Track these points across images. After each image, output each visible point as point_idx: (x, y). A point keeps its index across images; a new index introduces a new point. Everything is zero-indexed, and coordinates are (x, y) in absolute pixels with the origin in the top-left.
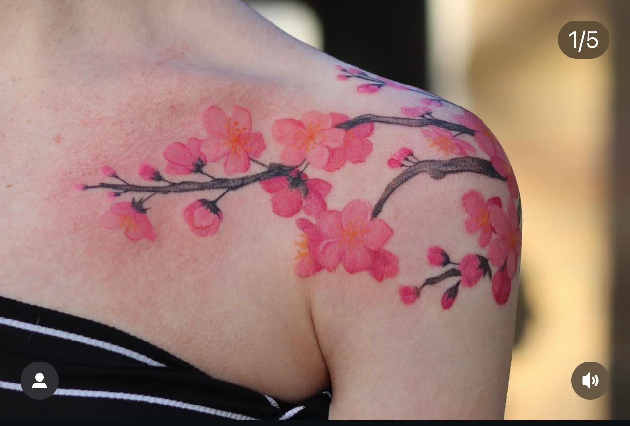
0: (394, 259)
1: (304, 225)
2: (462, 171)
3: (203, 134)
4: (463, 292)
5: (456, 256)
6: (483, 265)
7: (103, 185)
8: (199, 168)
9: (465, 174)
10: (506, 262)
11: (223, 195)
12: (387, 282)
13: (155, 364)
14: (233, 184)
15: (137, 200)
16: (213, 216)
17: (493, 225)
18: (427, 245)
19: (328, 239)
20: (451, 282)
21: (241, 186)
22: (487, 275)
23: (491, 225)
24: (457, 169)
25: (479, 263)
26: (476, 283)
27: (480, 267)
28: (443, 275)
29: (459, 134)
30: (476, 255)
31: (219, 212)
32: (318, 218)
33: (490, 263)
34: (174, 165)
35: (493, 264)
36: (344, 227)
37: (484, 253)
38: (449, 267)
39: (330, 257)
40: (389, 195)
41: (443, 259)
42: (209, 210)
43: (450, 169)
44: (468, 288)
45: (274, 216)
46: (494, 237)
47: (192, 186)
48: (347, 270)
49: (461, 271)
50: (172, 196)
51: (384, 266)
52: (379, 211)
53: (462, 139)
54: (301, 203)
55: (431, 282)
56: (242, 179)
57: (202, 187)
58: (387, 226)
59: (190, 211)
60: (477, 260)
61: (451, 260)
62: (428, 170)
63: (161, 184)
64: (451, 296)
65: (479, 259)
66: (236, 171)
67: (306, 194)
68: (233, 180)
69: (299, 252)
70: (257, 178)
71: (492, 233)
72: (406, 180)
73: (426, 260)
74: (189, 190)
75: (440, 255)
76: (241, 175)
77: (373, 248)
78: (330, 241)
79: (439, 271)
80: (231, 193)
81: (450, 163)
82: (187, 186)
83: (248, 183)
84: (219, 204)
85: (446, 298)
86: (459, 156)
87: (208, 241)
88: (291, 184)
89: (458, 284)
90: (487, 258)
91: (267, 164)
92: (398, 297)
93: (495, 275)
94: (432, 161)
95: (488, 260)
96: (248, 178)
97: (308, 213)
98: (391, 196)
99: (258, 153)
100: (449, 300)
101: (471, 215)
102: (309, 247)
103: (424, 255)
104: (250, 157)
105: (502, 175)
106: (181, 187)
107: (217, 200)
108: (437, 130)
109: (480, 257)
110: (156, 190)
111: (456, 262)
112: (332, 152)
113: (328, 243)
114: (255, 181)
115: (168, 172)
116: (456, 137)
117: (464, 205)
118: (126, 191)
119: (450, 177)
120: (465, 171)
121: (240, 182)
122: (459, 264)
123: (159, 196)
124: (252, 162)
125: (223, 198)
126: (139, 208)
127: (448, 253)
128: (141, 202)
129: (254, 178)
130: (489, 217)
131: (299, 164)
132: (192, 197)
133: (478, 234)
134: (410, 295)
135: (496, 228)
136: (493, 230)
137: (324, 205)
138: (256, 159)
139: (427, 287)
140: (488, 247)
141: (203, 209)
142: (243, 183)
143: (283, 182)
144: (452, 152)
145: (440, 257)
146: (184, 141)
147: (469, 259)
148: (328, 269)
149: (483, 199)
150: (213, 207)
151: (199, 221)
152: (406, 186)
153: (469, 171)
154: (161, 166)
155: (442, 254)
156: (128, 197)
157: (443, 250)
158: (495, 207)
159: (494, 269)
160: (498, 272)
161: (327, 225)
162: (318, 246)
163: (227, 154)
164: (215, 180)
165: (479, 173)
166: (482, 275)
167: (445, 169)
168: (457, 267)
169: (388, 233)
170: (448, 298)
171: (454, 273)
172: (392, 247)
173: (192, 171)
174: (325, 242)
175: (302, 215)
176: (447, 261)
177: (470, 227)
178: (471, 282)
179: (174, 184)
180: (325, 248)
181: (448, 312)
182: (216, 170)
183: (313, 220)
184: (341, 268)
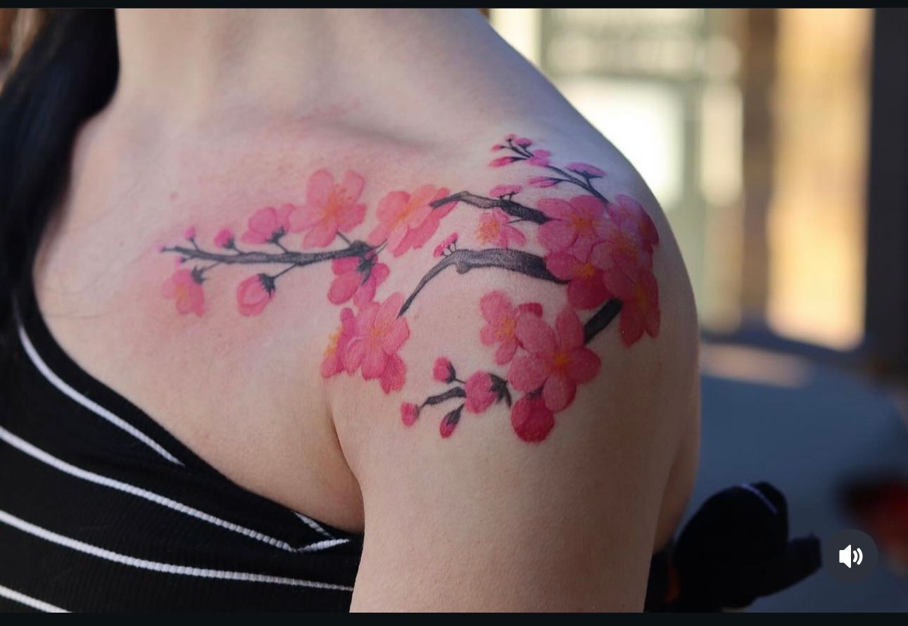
0: (403, 368)
1: (347, 316)
2: (489, 265)
3: (301, 200)
4: (467, 418)
5: (465, 373)
6: (499, 389)
7: (178, 249)
8: (275, 239)
9: (493, 270)
10: (541, 389)
11: (286, 271)
12: (393, 394)
13: (169, 457)
14: (303, 259)
15: (199, 268)
16: (264, 293)
17: (520, 337)
18: (436, 354)
19: (357, 336)
20: (454, 404)
21: (311, 262)
22: (504, 401)
23: (516, 338)
24: (484, 263)
25: (491, 384)
26: (485, 409)
27: (493, 389)
28: (445, 394)
29: (518, 221)
30: (489, 374)
31: (272, 290)
32: (361, 310)
33: (510, 387)
34: (254, 233)
35: (515, 388)
36: (375, 323)
37: (502, 372)
38: (455, 385)
39: (352, 358)
40: (420, 289)
41: (448, 374)
42: (263, 286)
43: (477, 261)
44: (473, 415)
45: (326, 301)
46: (520, 353)
47: (260, 258)
48: (363, 375)
49: (466, 391)
50: (237, 268)
51: (393, 375)
52: (407, 308)
53: (517, 226)
54: (356, 290)
55: (432, 401)
56: (316, 255)
57: (270, 259)
58: (407, 327)
59: (245, 285)
60: (490, 380)
61: (457, 377)
62: (457, 262)
63: (231, 252)
64: (450, 423)
65: (492, 380)
66: (313, 246)
67: (365, 280)
68: (306, 255)
69: (329, 346)
70: (332, 256)
71: (516, 349)
72: (438, 272)
73: (432, 373)
74: (256, 262)
75: (446, 369)
76: (317, 250)
77: (388, 353)
78: (359, 338)
79: (442, 388)
80: (298, 270)
81: (481, 255)
82: (254, 257)
83: (320, 260)
84: (277, 282)
85: (445, 425)
86: (495, 247)
87: (250, 321)
88: (360, 267)
89: (461, 407)
90: (506, 379)
91: (352, 240)
92: (399, 415)
93: (517, 403)
94: (466, 250)
95: (507, 381)
96: (322, 254)
97: (356, 303)
98: (421, 291)
99: (349, 228)
100: (449, 426)
101: (490, 322)
102: (338, 343)
103: (430, 366)
104: (340, 231)
105: (558, 276)
106: (248, 258)
107: (278, 276)
108: (496, 215)
109: (494, 377)
110: (221, 259)
111: (463, 379)
112: (409, 231)
113: (356, 341)
114: (328, 258)
115: (244, 239)
116: (511, 225)
117: (483, 308)
118: (193, 256)
119: (474, 272)
120: (495, 265)
121: (312, 258)
122: (464, 383)
123: (223, 266)
124: (338, 238)
125: (285, 274)
126: (197, 277)
127: (455, 367)
128: (202, 271)
129: (328, 255)
130: (515, 327)
131: (380, 244)
132: (254, 270)
133: (496, 347)
134: (410, 414)
135: (525, 342)
136: (521, 345)
137: (373, 294)
138: (344, 234)
139: (428, 407)
140: (509, 366)
141: (259, 284)
142: (316, 258)
143: (355, 262)
144: (490, 241)
145: (447, 371)
146: (278, 207)
147: (478, 378)
148: (348, 371)
149: (510, 304)
150: (268, 283)
151: (249, 299)
152: (435, 279)
153: (500, 266)
154: (239, 232)
155: (448, 367)
156: (192, 264)
157: (450, 363)
158: (530, 316)
159: (517, 395)
160: (522, 399)
161: (363, 318)
162: (347, 343)
163: (314, 225)
164: (287, 252)
165: (514, 270)
166: (496, 399)
167: (472, 261)
168: (462, 386)
169: (406, 335)
170: (448, 424)
171: (458, 393)
172: (405, 354)
173: (267, 241)
174: (354, 339)
175: (350, 304)
176: (452, 377)
177: (486, 338)
178: (477, 408)
179: (242, 254)
180: (352, 345)
181: (446, 443)
182: (294, 242)
183: (355, 311)
184: (359, 372)
